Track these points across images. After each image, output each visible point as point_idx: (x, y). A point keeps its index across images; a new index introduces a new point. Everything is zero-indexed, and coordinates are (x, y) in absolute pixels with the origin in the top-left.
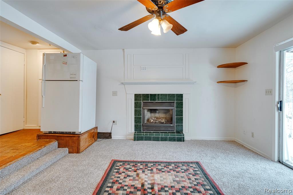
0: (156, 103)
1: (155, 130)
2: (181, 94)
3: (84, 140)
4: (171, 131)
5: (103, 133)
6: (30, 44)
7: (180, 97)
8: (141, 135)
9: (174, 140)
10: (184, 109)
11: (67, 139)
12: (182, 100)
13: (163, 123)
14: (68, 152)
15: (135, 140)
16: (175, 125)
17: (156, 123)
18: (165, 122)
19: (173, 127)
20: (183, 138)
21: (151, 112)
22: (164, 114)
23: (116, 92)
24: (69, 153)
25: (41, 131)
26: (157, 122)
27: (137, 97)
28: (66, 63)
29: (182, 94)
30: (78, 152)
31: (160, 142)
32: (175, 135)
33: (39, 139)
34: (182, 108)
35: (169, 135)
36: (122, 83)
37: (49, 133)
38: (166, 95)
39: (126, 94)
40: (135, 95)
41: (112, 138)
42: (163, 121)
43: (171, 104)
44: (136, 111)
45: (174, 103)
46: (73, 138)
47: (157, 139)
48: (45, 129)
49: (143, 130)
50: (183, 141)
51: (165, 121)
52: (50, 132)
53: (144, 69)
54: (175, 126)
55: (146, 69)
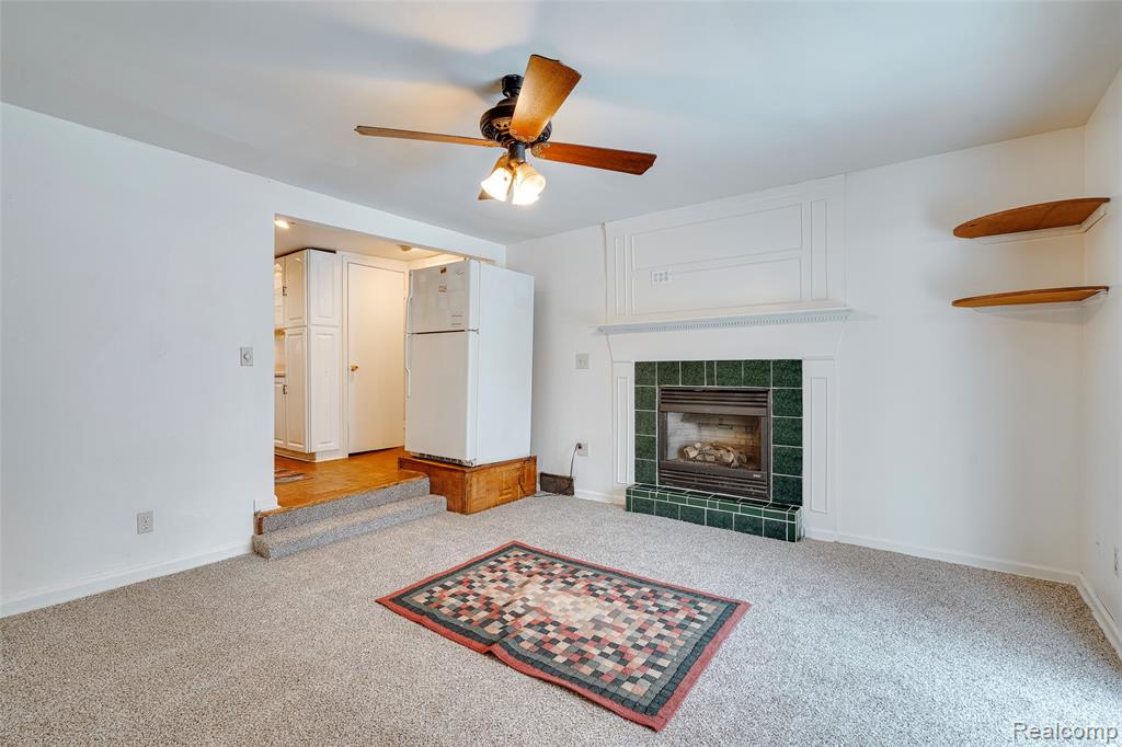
0: (704, 391)
1: (698, 487)
2: (793, 361)
3: (482, 484)
4: (757, 495)
5: (553, 476)
6: (400, 251)
7: (792, 370)
8: (647, 495)
9: (756, 531)
10: (805, 418)
11: (445, 474)
12: (799, 383)
13: (728, 465)
14: (445, 507)
15: (628, 509)
16: (769, 474)
17: (705, 461)
18: (736, 463)
19: (764, 481)
20: (792, 527)
21: (700, 425)
22: (747, 433)
23: (587, 356)
24: (449, 509)
25: (406, 449)
26: (709, 458)
27: (643, 370)
28: (443, 289)
29: (800, 362)
30: (463, 511)
31: (705, 528)
32: (759, 513)
33: (401, 467)
34: (800, 414)
35: (736, 509)
36: (600, 330)
37: (420, 459)
38: (735, 364)
39: (612, 361)
40: (637, 364)
41: (576, 495)
42: (730, 458)
43: (756, 398)
44: (638, 416)
45: (767, 392)
46: (453, 473)
47: (694, 517)
48: (413, 447)
49: (661, 482)
50: (792, 539)
51: (739, 459)
52: (422, 456)
53: (661, 280)
54: (769, 479)
55: (666, 279)
